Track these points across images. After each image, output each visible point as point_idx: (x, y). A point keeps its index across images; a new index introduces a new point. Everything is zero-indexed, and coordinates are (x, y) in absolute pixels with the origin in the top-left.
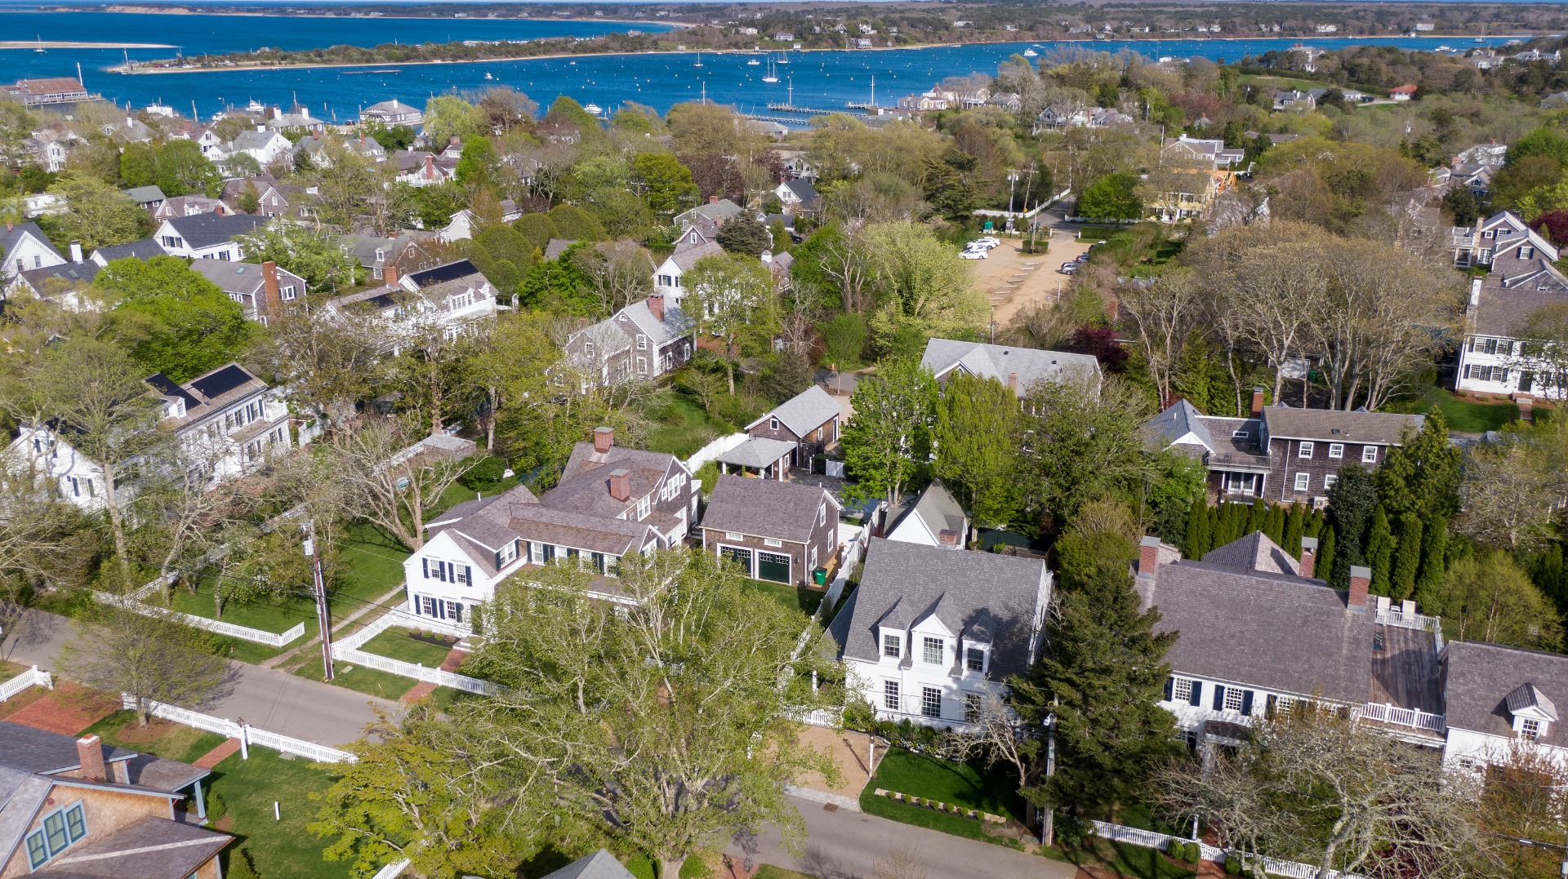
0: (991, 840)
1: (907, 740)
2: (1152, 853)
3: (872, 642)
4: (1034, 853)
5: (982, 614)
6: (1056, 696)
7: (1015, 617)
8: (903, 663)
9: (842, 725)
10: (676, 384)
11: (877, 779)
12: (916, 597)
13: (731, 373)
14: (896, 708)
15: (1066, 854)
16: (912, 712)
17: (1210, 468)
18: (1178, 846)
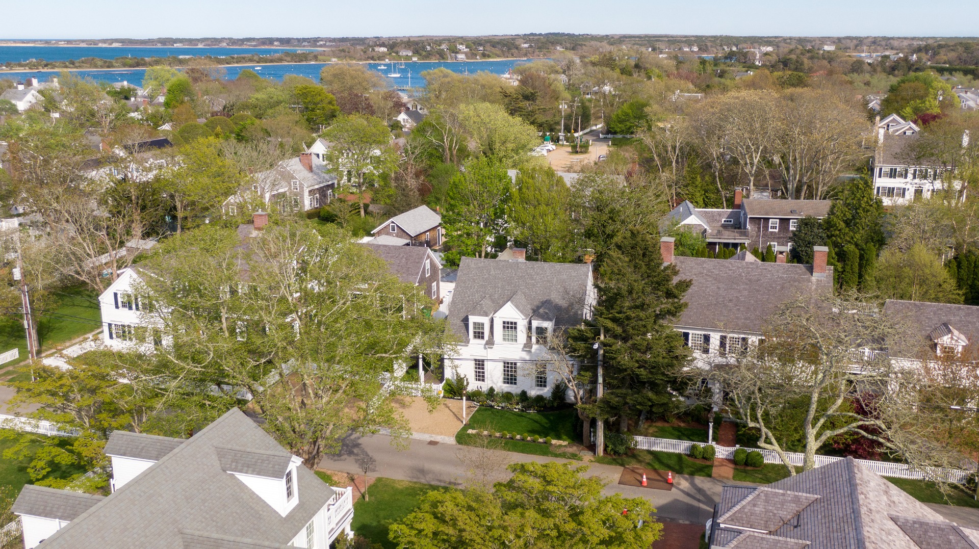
0: (556, 456)
1: (493, 401)
2: (679, 455)
3: (463, 330)
4: (590, 461)
5: (546, 303)
6: (602, 331)
7: (571, 305)
8: (487, 343)
9: (442, 395)
10: (322, 214)
11: (470, 424)
12: (496, 296)
13: (362, 205)
14: (483, 380)
15: (614, 460)
16: (496, 381)
17: (708, 240)
18: (698, 449)
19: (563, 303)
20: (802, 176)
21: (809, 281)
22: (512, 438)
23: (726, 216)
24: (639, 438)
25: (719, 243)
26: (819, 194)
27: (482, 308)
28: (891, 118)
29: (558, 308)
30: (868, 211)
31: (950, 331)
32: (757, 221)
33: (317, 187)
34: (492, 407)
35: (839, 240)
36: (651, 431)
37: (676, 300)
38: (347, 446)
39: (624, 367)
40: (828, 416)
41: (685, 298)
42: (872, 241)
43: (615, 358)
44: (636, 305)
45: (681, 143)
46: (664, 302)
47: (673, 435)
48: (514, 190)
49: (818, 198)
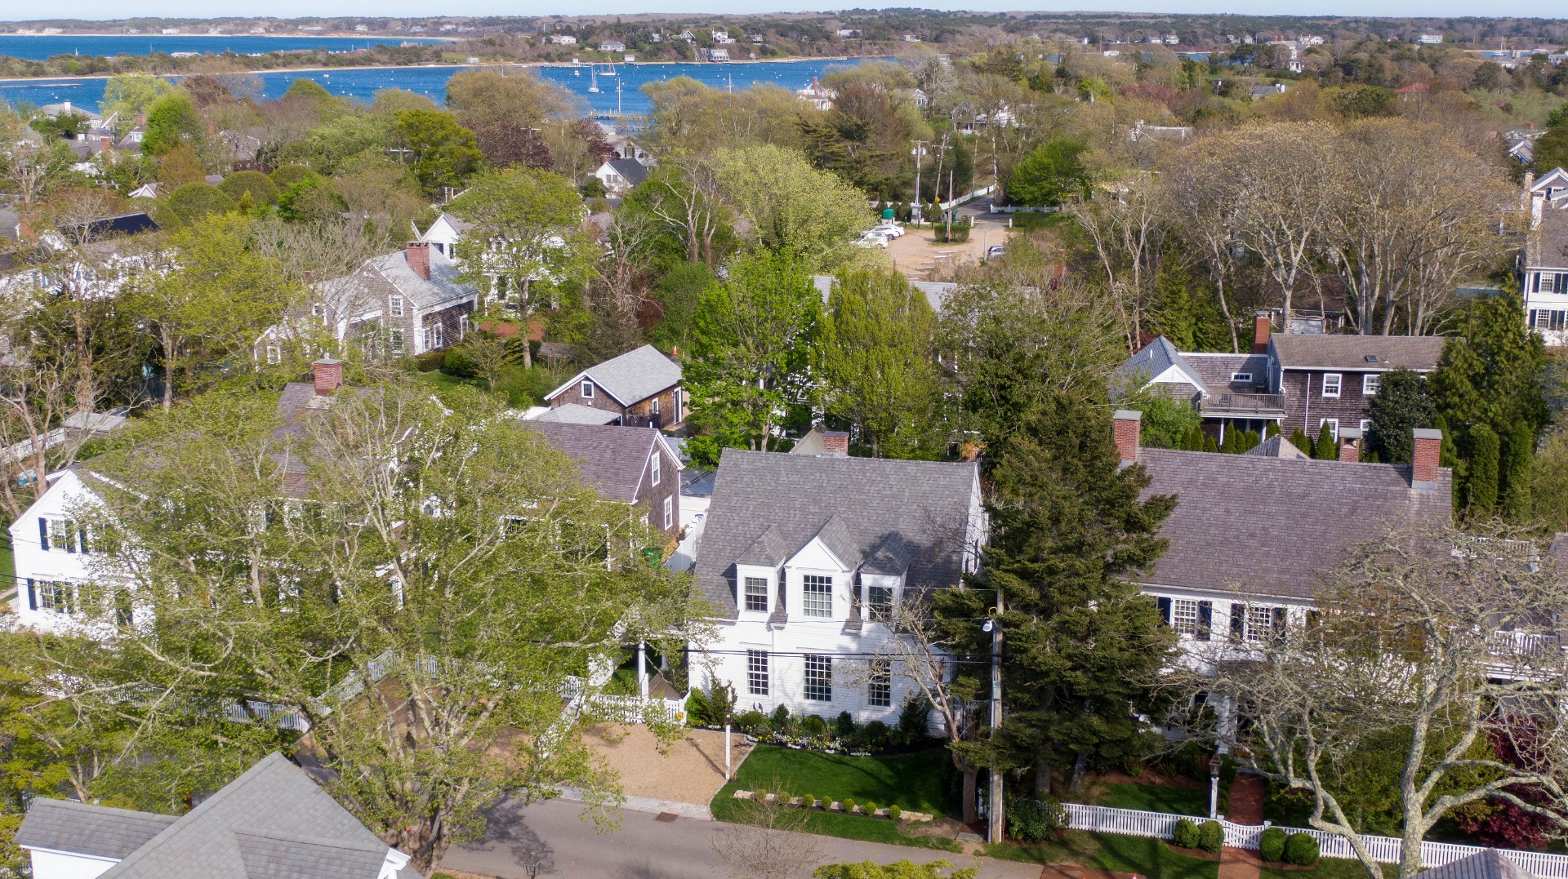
0: (910, 843)
1: (784, 734)
2: (1152, 842)
3: (726, 593)
4: (977, 853)
5: (890, 539)
6: (1000, 596)
7: (939, 543)
8: (773, 619)
9: (684, 721)
11: (738, 780)
12: (791, 526)
13: (526, 345)
14: (765, 692)
15: (1025, 850)
16: (790, 692)
17: (1204, 415)
18: (1190, 829)
19: (924, 540)
20: (1385, 288)
21: (1406, 497)
22: (822, 808)
23: (1239, 367)
24: (1074, 808)
25: (1227, 421)
26: (1419, 323)
27: (763, 550)
28: (1555, 176)
29: (912, 549)
30: (1516, 358)
32: (1300, 378)
33: (438, 309)
34: (783, 744)
35: (1460, 415)
36: (1096, 791)
37: (1145, 536)
38: (497, 822)
39: (1044, 668)
40: (1447, 767)
41: (1163, 530)
42: (1526, 418)
43: (1026, 650)
44: (1066, 546)
45: (1151, 224)
46: (1122, 538)
47: (1136, 798)
48: (826, 315)
49: (1417, 331)
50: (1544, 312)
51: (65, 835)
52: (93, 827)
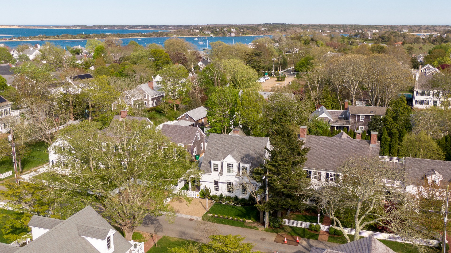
0: (247, 227)
1: (222, 200)
2: (304, 229)
3: (209, 167)
4: (262, 230)
5: (248, 156)
6: (268, 170)
7: (258, 157)
8: (220, 173)
9: (199, 197)
10: (157, 109)
11: (209, 211)
12: (225, 151)
13: (175, 105)
14: (218, 190)
15: (273, 230)
16: (224, 191)
17: (331, 125)
18: (313, 226)
19: (255, 156)
20: (378, 94)
21: (368, 148)
22: (227, 218)
23: (341, 113)
24: (286, 220)
25: (336, 126)
26: (386, 103)
27: (217, 157)
28: (427, 66)
29: (253, 158)
30: (403, 113)
31: (434, 173)
32: (354, 116)
33: (155, 97)
34: (221, 203)
35: (389, 127)
36: (293, 216)
37: (303, 157)
38: (152, 220)
39: (277, 188)
40: (366, 215)
41: (308, 156)
42: (406, 128)
43: (273, 183)
44: (283, 159)
45: (321, 79)
46: (297, 157)
47: (302, 218)
48: (239, 102)
49: (386, 105)
50: (419, 100)
51: (39, 224)
52: (45, 222)
